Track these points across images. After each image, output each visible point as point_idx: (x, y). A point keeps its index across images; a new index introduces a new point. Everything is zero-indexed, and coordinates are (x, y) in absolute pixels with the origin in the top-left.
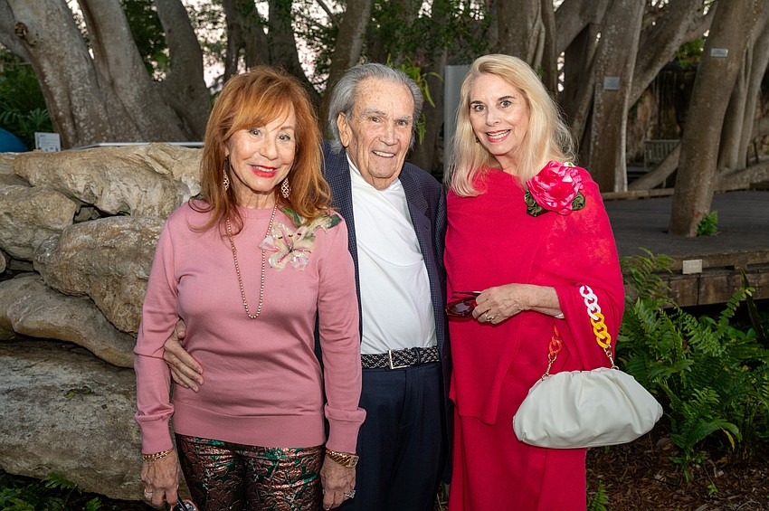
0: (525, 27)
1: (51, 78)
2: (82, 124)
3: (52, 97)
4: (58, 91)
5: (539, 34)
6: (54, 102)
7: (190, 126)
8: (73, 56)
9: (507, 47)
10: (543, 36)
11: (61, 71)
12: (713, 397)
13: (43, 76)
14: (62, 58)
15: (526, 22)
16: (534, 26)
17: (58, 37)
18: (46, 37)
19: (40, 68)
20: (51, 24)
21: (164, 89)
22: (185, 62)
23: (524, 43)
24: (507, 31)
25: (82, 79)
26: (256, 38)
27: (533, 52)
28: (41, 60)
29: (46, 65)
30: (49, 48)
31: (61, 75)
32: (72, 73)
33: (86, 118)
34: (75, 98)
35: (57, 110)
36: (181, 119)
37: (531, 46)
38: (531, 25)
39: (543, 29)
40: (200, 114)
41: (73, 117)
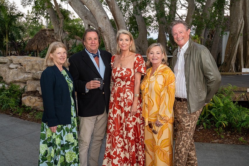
0: (238, 22)
1: (106, 40)
2: (112, 51)
3: (106, 45)
4: (107, 43)
5: (242, 23)
6: (106, 46)
7: (142, 51)
8: (111, 34)
9: (232, 28)
10: (243, 24)
11: (108, 38)
12: (225, 116)
13: (104, 40)
14: (109, 35)
15: (238, 20)
16: (240, 21)
17: (108, 30)
18: (105, 30)
19: (104, 38)
20: (106, 27)
21: (136, 41)
22: (142, 34)
23: (237, 26)
24: (232, 23)
25: (113, 40)
26: (161, 27)
27: (240, 29)
28: (104, 36)
29: (105, 37)
30: (106, 33)
31: (108, 39)
32: (111, 39)
33: (114, 50)
34: (111, 45)
35: (107, 48)
36: (140, 49)
37: (239, 27)
38: (239, 21)
39: (244, 22)
40: (145, 48)
41: (110, 49)
